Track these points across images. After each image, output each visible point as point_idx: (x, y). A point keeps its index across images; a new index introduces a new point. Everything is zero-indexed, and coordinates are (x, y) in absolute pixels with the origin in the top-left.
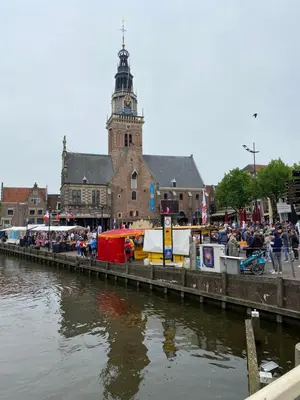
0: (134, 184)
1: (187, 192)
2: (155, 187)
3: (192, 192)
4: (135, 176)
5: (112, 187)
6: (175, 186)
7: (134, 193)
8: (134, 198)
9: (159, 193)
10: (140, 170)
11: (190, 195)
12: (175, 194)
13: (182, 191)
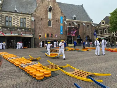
0: (50, 15)
1: (82, 23)
2: (64, 19)
3: (85, 23)
4: (50, 10)
5: (35, 16)
6: (75, 19)
7: (50, 22)
8: (50, 25)
9: (66, 23)
10: (54, 6)
11: (84, 25)
12: (75, 24)
13: (79, 22)
